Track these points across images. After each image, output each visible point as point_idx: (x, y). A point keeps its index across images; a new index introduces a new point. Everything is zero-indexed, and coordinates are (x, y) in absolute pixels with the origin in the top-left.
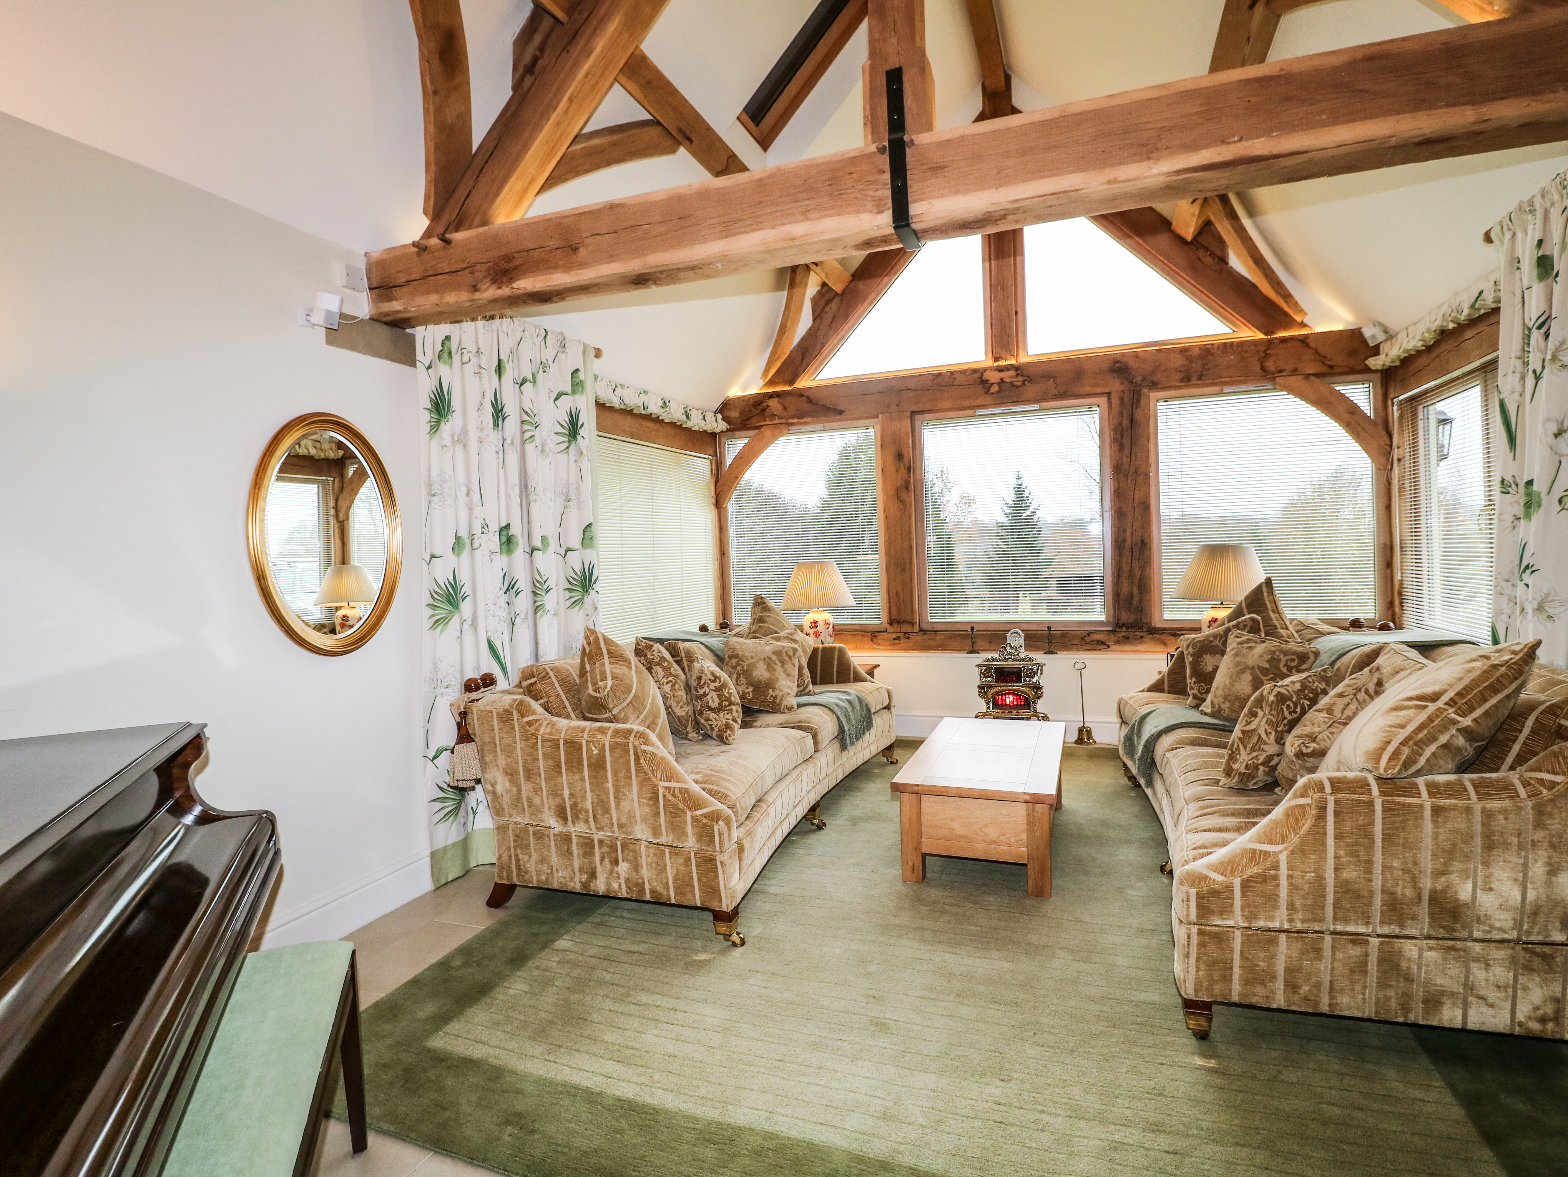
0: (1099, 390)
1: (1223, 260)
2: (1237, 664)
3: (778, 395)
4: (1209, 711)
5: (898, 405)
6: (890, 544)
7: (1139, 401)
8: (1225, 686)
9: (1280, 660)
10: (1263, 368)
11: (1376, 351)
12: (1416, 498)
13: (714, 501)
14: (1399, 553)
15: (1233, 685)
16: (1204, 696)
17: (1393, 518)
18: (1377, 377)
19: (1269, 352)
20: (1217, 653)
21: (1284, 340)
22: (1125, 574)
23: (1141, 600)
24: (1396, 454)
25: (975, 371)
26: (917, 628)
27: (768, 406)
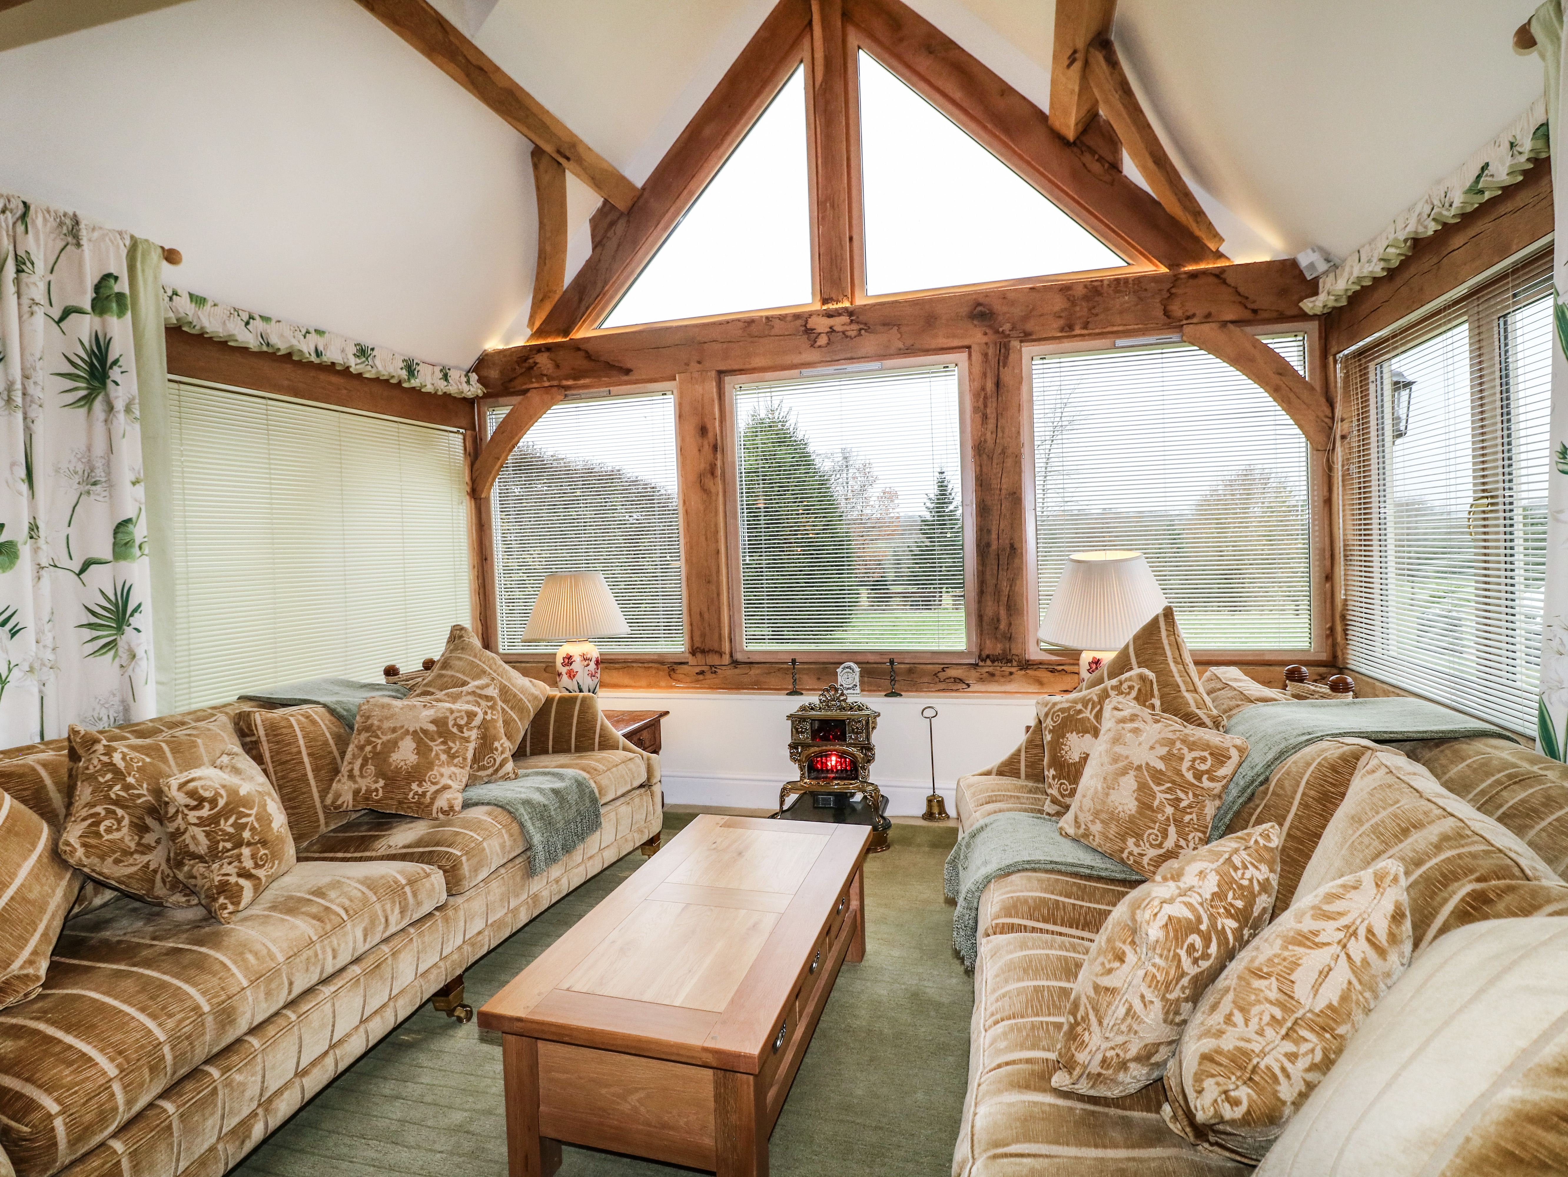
0: (956, 343)
1: (1115, 167)
2: (1116, 760)
3: (548, 348)
4: (1071, 831)
5: (699, 362)
6: (691, 548)
7: (1006, 357)
8: (1096, 792)
9: (1182, 759)
10: (1167, 313)
11: (1313, 287)
12: (1364, 489)
13: (468, 489)
14: (1342, 563)
15: (1107, 795)
16: (1067, 800)
17: (1335, 516)
18: (1314, 326)
19: (1173, 291)
20: (1086, 731)
21: (1194, 275)
22: (990, 589)
23: (1010, 624)
24: (1339, 429)
25: (797, 316)
26: (726, 659)
27: (536, 363)
